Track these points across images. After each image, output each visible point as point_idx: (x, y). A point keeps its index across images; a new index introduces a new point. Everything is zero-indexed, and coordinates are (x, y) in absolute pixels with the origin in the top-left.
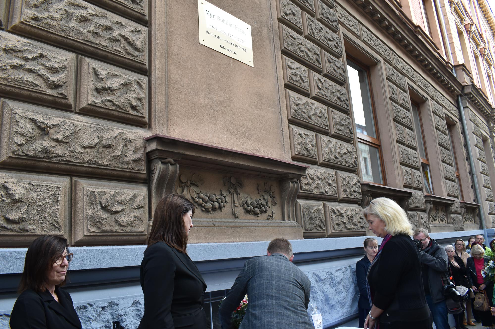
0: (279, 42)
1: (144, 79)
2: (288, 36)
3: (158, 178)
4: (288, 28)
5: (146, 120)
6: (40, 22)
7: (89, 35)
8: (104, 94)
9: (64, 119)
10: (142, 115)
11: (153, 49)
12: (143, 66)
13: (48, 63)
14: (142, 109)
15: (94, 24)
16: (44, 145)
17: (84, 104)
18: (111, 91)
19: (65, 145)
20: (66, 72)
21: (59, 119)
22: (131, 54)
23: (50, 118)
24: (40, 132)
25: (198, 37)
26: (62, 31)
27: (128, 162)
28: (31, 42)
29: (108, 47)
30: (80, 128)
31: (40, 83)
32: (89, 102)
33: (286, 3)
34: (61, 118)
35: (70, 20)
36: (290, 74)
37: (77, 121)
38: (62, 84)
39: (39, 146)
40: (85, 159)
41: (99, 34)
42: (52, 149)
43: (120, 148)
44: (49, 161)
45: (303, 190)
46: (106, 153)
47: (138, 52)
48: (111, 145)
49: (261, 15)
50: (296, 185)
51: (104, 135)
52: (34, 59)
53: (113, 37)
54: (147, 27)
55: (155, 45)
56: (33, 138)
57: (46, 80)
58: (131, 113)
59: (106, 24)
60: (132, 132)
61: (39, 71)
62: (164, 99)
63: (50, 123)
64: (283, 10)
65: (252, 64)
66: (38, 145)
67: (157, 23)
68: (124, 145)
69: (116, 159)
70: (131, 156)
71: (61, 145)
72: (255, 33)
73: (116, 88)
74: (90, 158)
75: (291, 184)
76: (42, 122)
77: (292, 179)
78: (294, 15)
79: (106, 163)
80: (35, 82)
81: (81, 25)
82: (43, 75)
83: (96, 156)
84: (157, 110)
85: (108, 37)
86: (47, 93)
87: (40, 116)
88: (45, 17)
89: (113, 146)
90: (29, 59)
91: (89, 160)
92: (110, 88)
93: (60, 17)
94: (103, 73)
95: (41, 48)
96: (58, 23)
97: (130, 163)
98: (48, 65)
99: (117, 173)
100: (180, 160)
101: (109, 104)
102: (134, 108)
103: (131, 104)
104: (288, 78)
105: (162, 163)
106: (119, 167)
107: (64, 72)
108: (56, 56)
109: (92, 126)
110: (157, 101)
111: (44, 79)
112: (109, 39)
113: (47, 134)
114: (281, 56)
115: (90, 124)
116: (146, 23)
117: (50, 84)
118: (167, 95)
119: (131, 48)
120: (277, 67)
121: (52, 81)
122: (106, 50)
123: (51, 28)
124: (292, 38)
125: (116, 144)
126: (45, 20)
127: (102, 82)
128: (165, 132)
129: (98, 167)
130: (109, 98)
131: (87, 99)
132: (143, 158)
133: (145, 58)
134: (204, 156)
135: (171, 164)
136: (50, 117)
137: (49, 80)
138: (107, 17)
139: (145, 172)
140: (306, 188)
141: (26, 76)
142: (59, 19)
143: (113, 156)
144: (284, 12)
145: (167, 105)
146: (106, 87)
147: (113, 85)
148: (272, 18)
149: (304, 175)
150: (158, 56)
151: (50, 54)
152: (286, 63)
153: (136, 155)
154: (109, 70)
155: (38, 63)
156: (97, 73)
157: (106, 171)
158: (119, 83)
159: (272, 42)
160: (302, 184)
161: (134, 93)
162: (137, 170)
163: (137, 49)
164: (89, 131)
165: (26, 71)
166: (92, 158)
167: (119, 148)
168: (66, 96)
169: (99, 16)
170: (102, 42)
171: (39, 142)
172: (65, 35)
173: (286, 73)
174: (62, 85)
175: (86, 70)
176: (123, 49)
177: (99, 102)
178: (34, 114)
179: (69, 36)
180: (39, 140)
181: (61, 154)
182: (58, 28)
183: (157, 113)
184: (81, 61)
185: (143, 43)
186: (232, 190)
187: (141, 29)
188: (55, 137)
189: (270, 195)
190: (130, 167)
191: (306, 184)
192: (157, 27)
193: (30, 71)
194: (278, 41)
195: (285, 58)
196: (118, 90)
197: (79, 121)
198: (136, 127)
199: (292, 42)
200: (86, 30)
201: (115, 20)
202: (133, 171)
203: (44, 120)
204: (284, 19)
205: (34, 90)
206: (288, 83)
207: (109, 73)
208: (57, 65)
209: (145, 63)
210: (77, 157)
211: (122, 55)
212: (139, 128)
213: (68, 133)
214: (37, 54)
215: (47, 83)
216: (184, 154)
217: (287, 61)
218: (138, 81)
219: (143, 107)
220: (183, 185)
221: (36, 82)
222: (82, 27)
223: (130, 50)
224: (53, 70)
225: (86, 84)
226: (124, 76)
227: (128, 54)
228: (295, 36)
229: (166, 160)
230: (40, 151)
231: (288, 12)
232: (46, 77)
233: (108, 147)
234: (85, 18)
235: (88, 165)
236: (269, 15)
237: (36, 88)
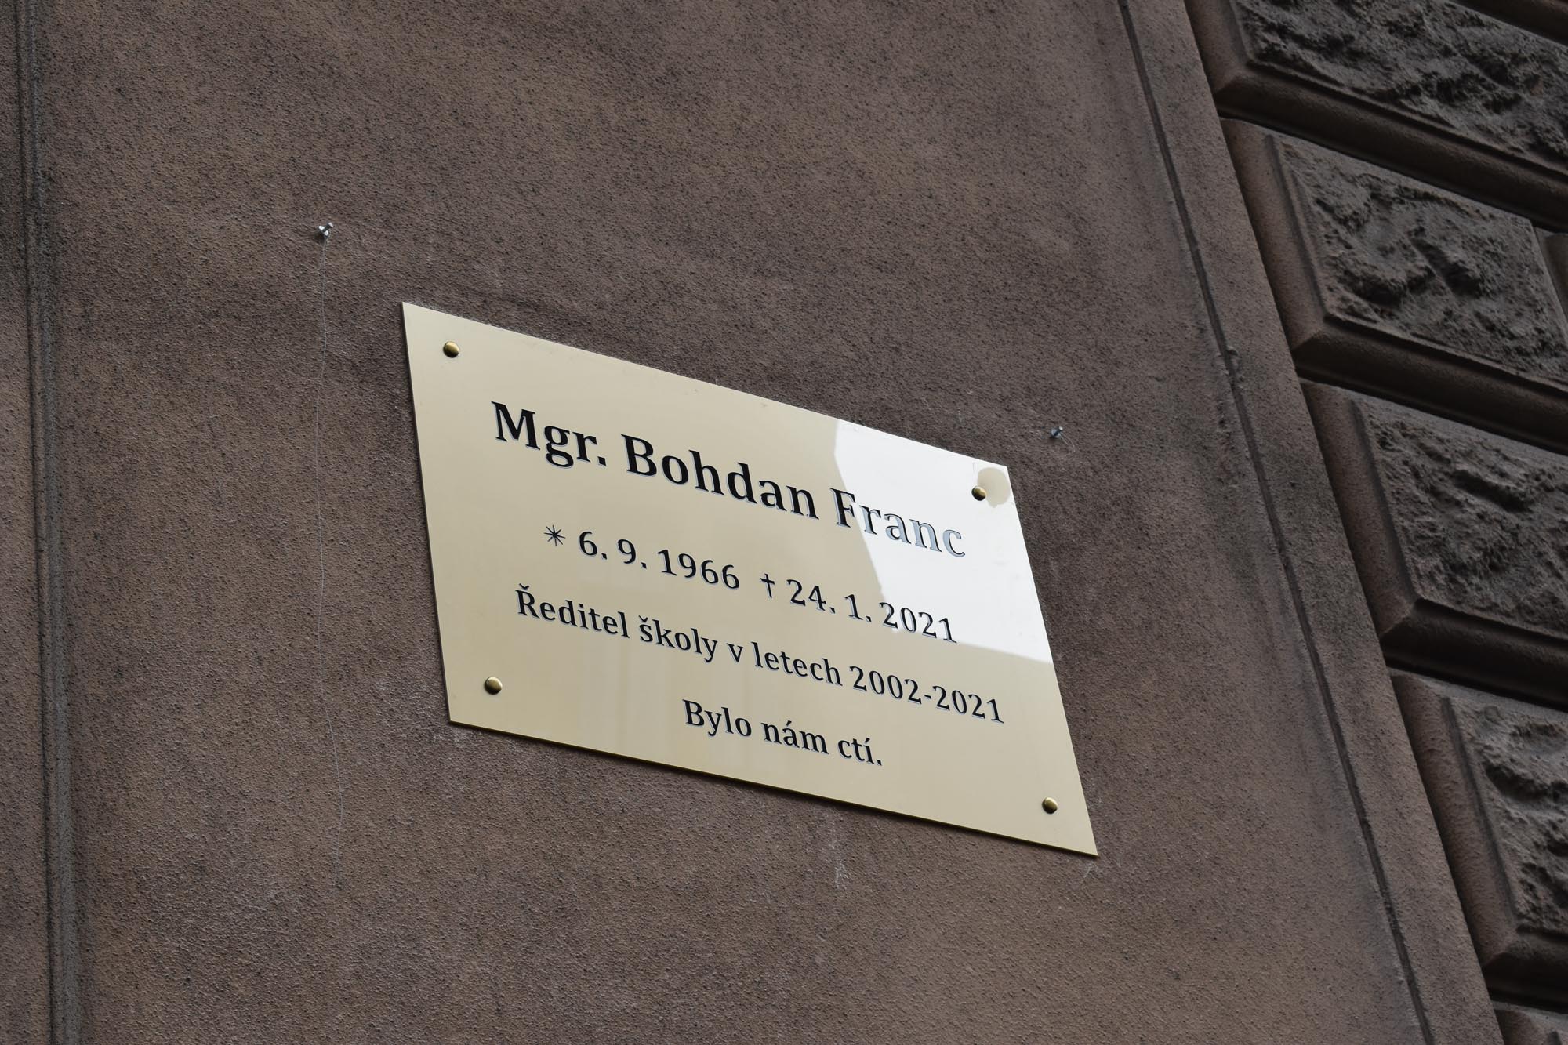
0: (1348, 563)
2: (1433, 491)
4: (1418, 419)
33: (1363, 194)
36: (1526, 855)
64: (1335, 263)
78: (1463, 283)
104: (1522, 899)
114: (1386, 691)
120: (1370, 805)
124: (1479, 504)
144: (1349, 279)
148: (1227, 355)
152: (1462, 751)
173: (1481, 849)
195: (1446, 703)
199: (1490, 534)
204: (1360, 341)
206: (1531, 943)
217: (1468, 727)
228: (1518, 473)
231: (1395, 272)
236: (1192, 332)
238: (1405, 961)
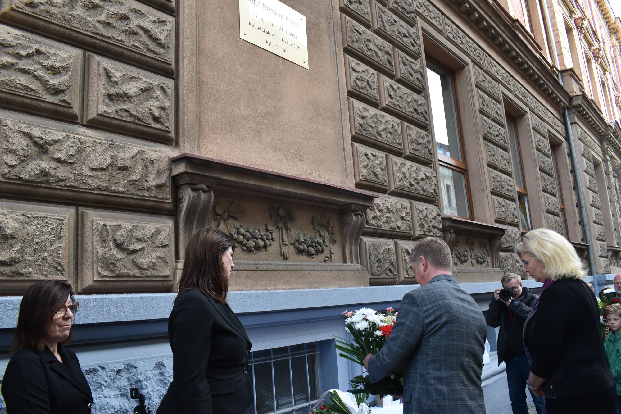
0: (341, 38)
1: (169, 83)
2: (352, 30)
3: (187, 209)
4: (352, 20)
5: (172, 135)
6: (36, 8)
7: (99, 26)
8: (119, 102)
9: (68, 134)
10: (167, 129)
11: (181, 44)
12: (169, 67)
13: (47, 62)
14: (166, 121)
15: (106, 12)
16: (42, 166)
17: (92, 114)
18: (127, 98)
19: (69, 166)
20: (70, 73)
21: (62, 133)
22: (152, 51)
23: (49, 132)
24: (36, 149)
25: (238, 30)
26: (65, 20)
27: (149, 188)
28: (25, 35)
29: (123, 42)
30: (87, 145)
31: (36, 87)
32: (100, 112)
34: (64, 131)
35: (74, 7)
36: (354, 79)
37: (84, 136)
38: (65, 88)
39: (36, 168)
40: (95, 184)
41: (112, 24)
42: (52, 172)
43: (139, 171)
44: (49, 186)
45: (370, 225)
46: (121, 176)
47: (162, 49)
48: (127, 166)
49: (318, 3)
50: (360, 218)
51: (119, 154)
52: (28, 56)
53: (130, 29)
54: (174, 16)
55: (184, 40)
56: (28, 158)
57: (44, 83)
58: (153, 126)
59: (120, 12)
60: (154, 150)
61: (35, 71)
62: (195, 109)
63: (49, 138)
65: (306, 66)
66: (35, 166)
67: (186, 11)
68: (144, 166)
69: (134, 184)
70: (153, 181)
71: (64, 166)
72: (311, 26)
73: (133, 94)
74: (101, 183)
75: (354, 218)
76: (39, 137)
77: (356, 211)
78: (360, 3)
79: (121, 189)
80: (30, 86)
81: (89, 13)
82: (40, 76)
83: (108, 181)
84: (186, 122)
85: (124, 29)
86: (46, 100)
87: (37, 129)
88: (42, 2)
89: (130, 168)
90: (22, 56)
91: (100, 185)
92: (126, 94)
93: (62, 3)
94: (117, 75)
95: (37, 42)
96: (59, 10)
97: (152, 190)
98: (46, 65)
99: (136, 202)
100: (214, 186)
101: (125, 114)
102: (156, 119)
103: (152, 115)
104: (352, 84)
105: (192, 189)
106: (137, 195)
107: (67, 73)
108: (57, 52)
109: (103, 142)
110: (186, 111)
111: (42, 83)
112: (126, 31)
113: (46, 152)
114: (343, 55)
115: (100, 139)
116: (173, 12)
117: (49, 88)
118: (199, 104)
119: (153, 43)
120: (338, 69)
121: (52, 84)
122: (121, 45)
123: (50, 16)
124: (357, 33)
125: (134, 165)
126: (43, 6)
127: (116, 86)
128: (196, 150)
129: (112, 194)
130: (125, 107)
131: (97, 108)
132: (168, 184)
133: (170, 57)
134: (245, 181)
135: (204, 192)
136: (49, 130)
137: (48, 83)
138: (122, 3)
139: (170, 201)
140: (373, 222)
141: (18, 78)
142: (61, 6)
143: (130, 181)
145: (198, 116)
146: (121, 93)
147: (130, 90)
148: (332, 7)
149: (371, 207)
150: (187, 54)
151: (49, 50)
152: (349, 65)
153: (160, 179)
154: (124, 71)
155: (33, 62)
156: (110, 75)
157: (121, 200)
158: (137, 88)
159: (332, 38)
160: (368, 218)
161: (157, 101)
162: (161, 199)
163: (161, 45)
164: (99, 149)
165: (19, 71)
166: (103, 183)
167: (137, 171)
168: (70, 104)
169: (112, 2)
170: (115, 35)
171: (36, 162)
172: (69, 25)
173: (349, 77)
174: (65, 90)
175: (96, 71)
176: (143, 44)
177: (112, 112)
178: (30, 127)
179: (74, 27)
180: (35, 160)
181: (64, 178)
182: (59, 16)
183: (185, 127)
184: (89, 59)
185: (168, 37)
186: (281, 225)
187: (166, 19)
188: (56, 157)
189: (328, 231)
190: (152, 195)
191: (373, 218)
192: (186, 17)
193: (24, 71)
194: (339, 36)
195: (349, 58)
196: (136, 96)
197: (86, 136)
198: (159, 144)
199: (357, 38)
200: (95, 20)
201: (132, 8)
202: (156, 199)
203: (42, 134)
204: (347, 8)
205: (29, 96)
206: (352, 90)
207: (124, 75)
208: (58, 65)
209: (171, 63)
210: (84, 181)
211: (141, 52)
212: (163, 145)
213: (73, 151)
214: (33, 50)
215: (45, 87)
216: (220, 179)
217: (350, 62)
218: (162, 85)
219: (167, 119)
220: (219, 217)
221: (32, 86)
222: (90, 16)
223: (152, 45)
224: (54, 71)
225: (96, 88)
226: (144, 79)
227: (150, 50)
228: (362, 30)
229: (197, 186)
230: (37, 174)
232: (45, 80)
233: (124, 168)
234: (94, 5)
235: (99, 192)
236: (328, 2)
237: (31, 94)
238: (339, 89)
